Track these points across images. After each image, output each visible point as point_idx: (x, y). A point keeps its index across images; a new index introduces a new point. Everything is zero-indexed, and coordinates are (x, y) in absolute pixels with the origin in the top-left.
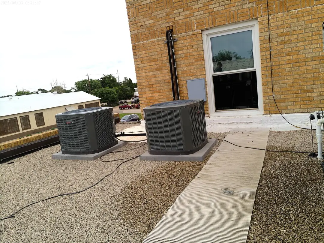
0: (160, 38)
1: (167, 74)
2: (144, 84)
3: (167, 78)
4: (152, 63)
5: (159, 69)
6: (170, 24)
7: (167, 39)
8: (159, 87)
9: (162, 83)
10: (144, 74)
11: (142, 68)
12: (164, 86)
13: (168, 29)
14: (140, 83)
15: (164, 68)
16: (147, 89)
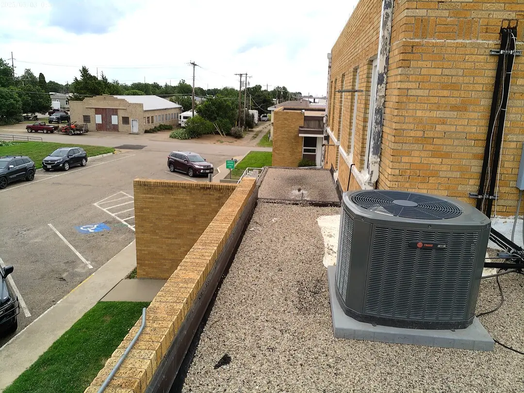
0: (481, 42)
1: (476, 121)
2: (412, 134)
3: (474, 129)
4: (446, 93)
5: (461, 108)
6: (513, 16)
7: (503, 46)
8: (450, 145)
9: (457, 139)
10: (419, 113)
11: (416, 98)
12: (462, 146)
13: (505, 26)
14: (404, 130)
15: (471, 108)
16: (416, 146)
